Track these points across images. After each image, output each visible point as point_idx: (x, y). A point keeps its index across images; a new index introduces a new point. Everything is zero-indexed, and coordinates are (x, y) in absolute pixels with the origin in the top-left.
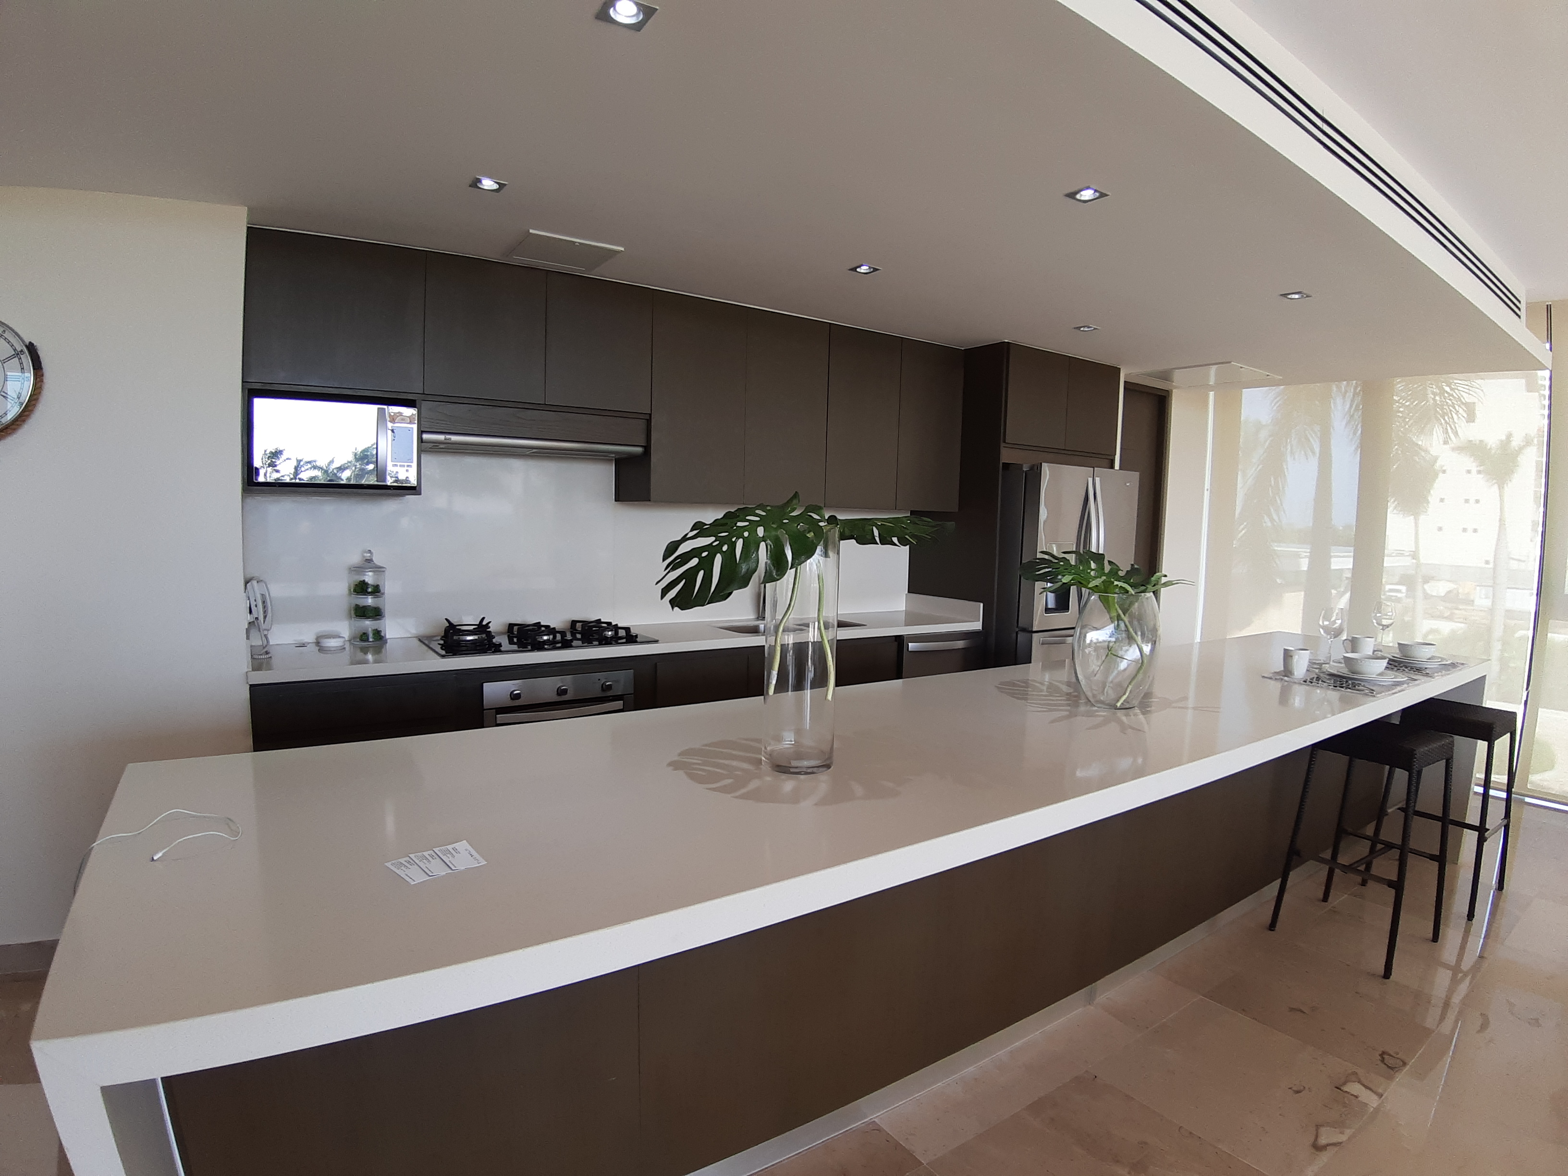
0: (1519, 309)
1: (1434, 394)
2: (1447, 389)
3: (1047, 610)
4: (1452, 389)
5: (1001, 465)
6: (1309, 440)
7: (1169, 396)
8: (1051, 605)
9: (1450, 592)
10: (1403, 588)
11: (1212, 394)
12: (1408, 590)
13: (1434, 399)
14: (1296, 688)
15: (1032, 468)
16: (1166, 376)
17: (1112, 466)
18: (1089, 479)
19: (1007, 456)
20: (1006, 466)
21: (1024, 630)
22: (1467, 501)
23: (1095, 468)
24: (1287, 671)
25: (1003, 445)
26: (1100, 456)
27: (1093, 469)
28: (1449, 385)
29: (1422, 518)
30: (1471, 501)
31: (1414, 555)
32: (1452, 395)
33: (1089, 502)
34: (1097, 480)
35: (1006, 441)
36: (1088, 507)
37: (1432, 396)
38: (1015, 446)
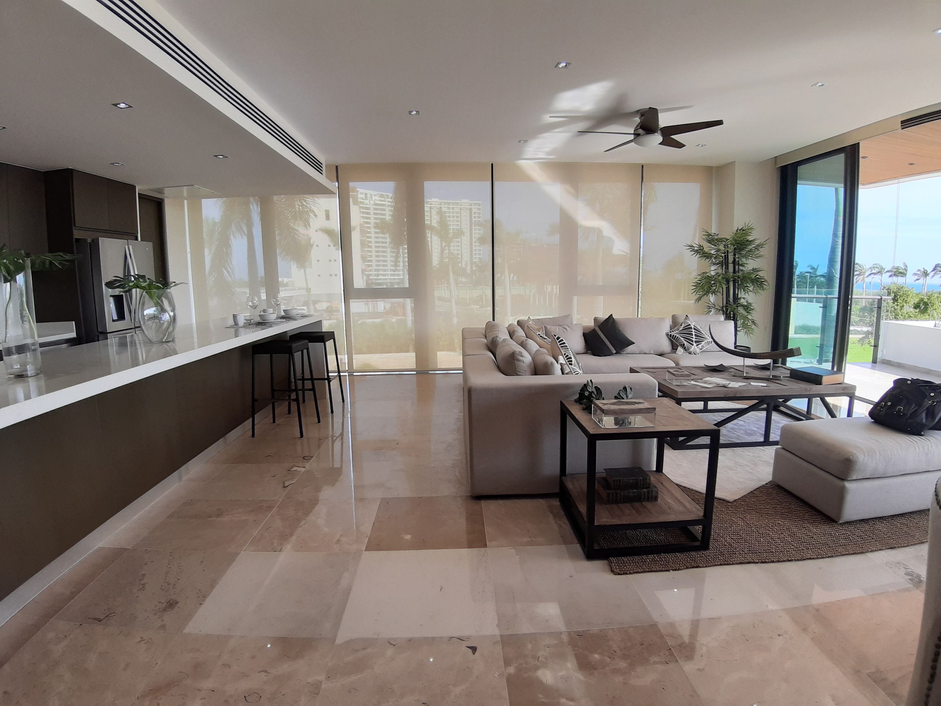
0: (322, 171)
1: (299, 205)
2: (304, 203)
3: (113, 321)
4: (307, 204)
5: (74, 239)
6: (242, 228)
7: (163, 202)
8: (115, 318)
9: (328, 307)
10: (305, 308)
11: (186, 201)
12: (307, 308)
13: (299, 208)
14: (240, 329)
15: (93, 241)
16: (160, 191)
17: (136, 239)
18: (126, 246)
19: (77, 234)
20: (77, 240)
21: (102, 333)
22: (330, 261)
23: (129, 240)
24: (236, 324)
25: (74, 228)
26: (128, 234)
27: (127, 241)
28: (305, 201)
29: (308, 270)
30: (332, 261)
31: (308, 290)
32: (307, 207)
33: (127, 259)
34: (131, 247)
35: (76, 226)
36: (127, 262)
37: (298, 207)
38: (81, 228)
